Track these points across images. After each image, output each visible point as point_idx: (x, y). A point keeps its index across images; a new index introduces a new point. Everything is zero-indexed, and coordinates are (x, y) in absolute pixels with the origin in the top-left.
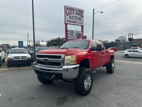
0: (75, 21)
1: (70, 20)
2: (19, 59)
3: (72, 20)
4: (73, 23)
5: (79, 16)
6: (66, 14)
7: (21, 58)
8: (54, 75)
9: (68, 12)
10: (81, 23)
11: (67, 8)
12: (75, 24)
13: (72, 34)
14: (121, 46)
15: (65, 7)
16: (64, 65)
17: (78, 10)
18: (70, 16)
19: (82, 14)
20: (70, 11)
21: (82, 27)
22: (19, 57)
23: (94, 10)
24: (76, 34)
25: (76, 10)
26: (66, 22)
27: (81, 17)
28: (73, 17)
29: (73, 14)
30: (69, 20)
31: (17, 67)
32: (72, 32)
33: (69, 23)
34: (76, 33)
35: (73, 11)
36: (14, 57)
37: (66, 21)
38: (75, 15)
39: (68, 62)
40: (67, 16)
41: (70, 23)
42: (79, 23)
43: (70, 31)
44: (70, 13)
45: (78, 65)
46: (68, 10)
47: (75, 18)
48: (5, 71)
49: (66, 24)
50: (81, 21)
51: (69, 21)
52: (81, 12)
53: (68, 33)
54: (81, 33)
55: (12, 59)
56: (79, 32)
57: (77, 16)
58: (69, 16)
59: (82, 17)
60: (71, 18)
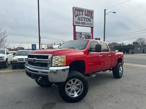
0: (84, 22)
1: (79, 21)
2: (23, 60)
3: (81, 22)
4: (82, 24)
5: (89, 17)
6: (75, 15)
7: (25, 60)
8: (40, 77)
9: (76, 13)
10: (91, 25)
11: (76, 9)
12: (84, 25)
13: (81, 36)
14: (139, 49)
15: (73, 8)
16: (51, 66)
17: (88, 11)
18: (79, 17)
19: (92, 15)
20: (79, 12)
21: (92, 28)
22: (23, 59)
23: (105, 10)
24: (85, 36)
25: (85, 11)
26: (75, 24)
27: (90, 18)
28: (82, 18)
29: (82, 15)
30: (77, 21)
31: (21, 69)
32: (81, 34)
33: (77, 24)
34: (85, 34)
35: (82, 12)
36: (18, 59)
37: (75, 22)
38: (84, 16)
39: (56, 63)
40: (76, 17)
41: (79, 25)
42: (88, 24)
43: (78, 33)
44: (79, 14)
45: (68, 67)
46: (77, 11)
47: (84, 19)
48: (9, 73)
49: (74, 26)
50: (91, 22)
51: (78, 23)
52: (90, 13)
53: (76, 35)
54: (91, 35)
55: (16, 61)
56: (88, 34)
57: (86, 17)
58: (77, 17)
59: (92, 18)
60: (79, 19)
